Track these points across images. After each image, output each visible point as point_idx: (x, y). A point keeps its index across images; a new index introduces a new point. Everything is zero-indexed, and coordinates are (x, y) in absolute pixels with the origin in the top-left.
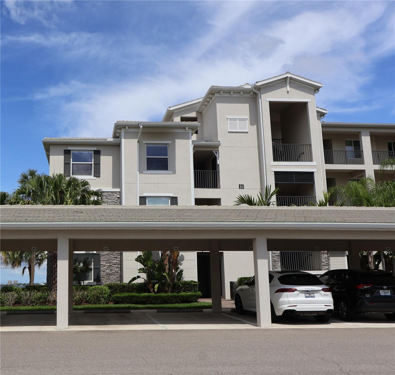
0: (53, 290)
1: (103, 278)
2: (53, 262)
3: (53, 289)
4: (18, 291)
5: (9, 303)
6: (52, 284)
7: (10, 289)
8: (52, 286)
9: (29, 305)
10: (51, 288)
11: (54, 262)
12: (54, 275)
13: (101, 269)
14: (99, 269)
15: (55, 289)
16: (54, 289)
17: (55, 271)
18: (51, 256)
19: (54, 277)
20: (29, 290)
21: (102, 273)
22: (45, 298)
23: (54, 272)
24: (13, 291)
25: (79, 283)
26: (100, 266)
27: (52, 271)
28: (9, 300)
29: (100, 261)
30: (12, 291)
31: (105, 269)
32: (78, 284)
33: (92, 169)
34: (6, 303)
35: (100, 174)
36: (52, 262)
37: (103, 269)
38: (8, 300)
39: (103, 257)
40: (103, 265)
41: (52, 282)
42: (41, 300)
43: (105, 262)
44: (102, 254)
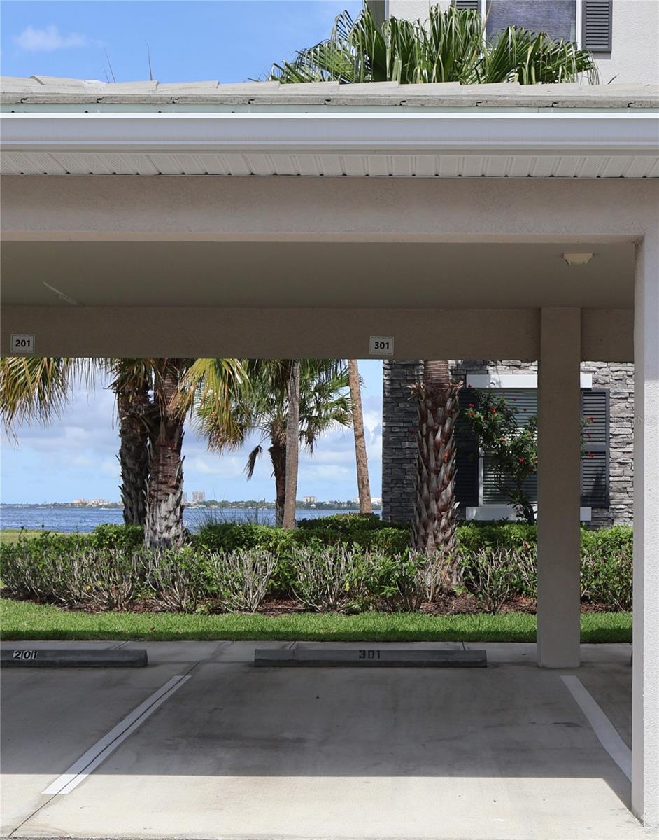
0: (430, 542)
1: (619, 491)
2: (430, 416)
3: (431, 536)
4: (276, 546)
5: (242, 599)
6: (424, 515)
7: (240, 534)
8: (425, 526)
9: (334, 607)
10: (422, 532)
11: (435, 421)
12: (433, 475)
13: (614, 453)
14: (603, 453)
15: (439, 540)
16: (435, 537)
17: (436, 459)
18: (420, 396)
19: (434, 484)
20: (333, 544)
21: (615, 470)
22: (404, 582)
23: (433, 464)
24: (257, 543)
25: (526, 512)
26: (607, 441)
27: (427, 461)
28: (242, 584)
29: (607, 421)
30: (251, 544)
31: (629, 455)
32: (521, 515)
33: (575, 19)
34: (230, 598)
35: (609, 42)
36: (424, 419)
37: (619, 455)
38: (237, 586)
39: (623, 405)
40: (619, 439)
41: (427, 507)
42: (388, 591)
43: (629, 424)
44: (616, 393)
